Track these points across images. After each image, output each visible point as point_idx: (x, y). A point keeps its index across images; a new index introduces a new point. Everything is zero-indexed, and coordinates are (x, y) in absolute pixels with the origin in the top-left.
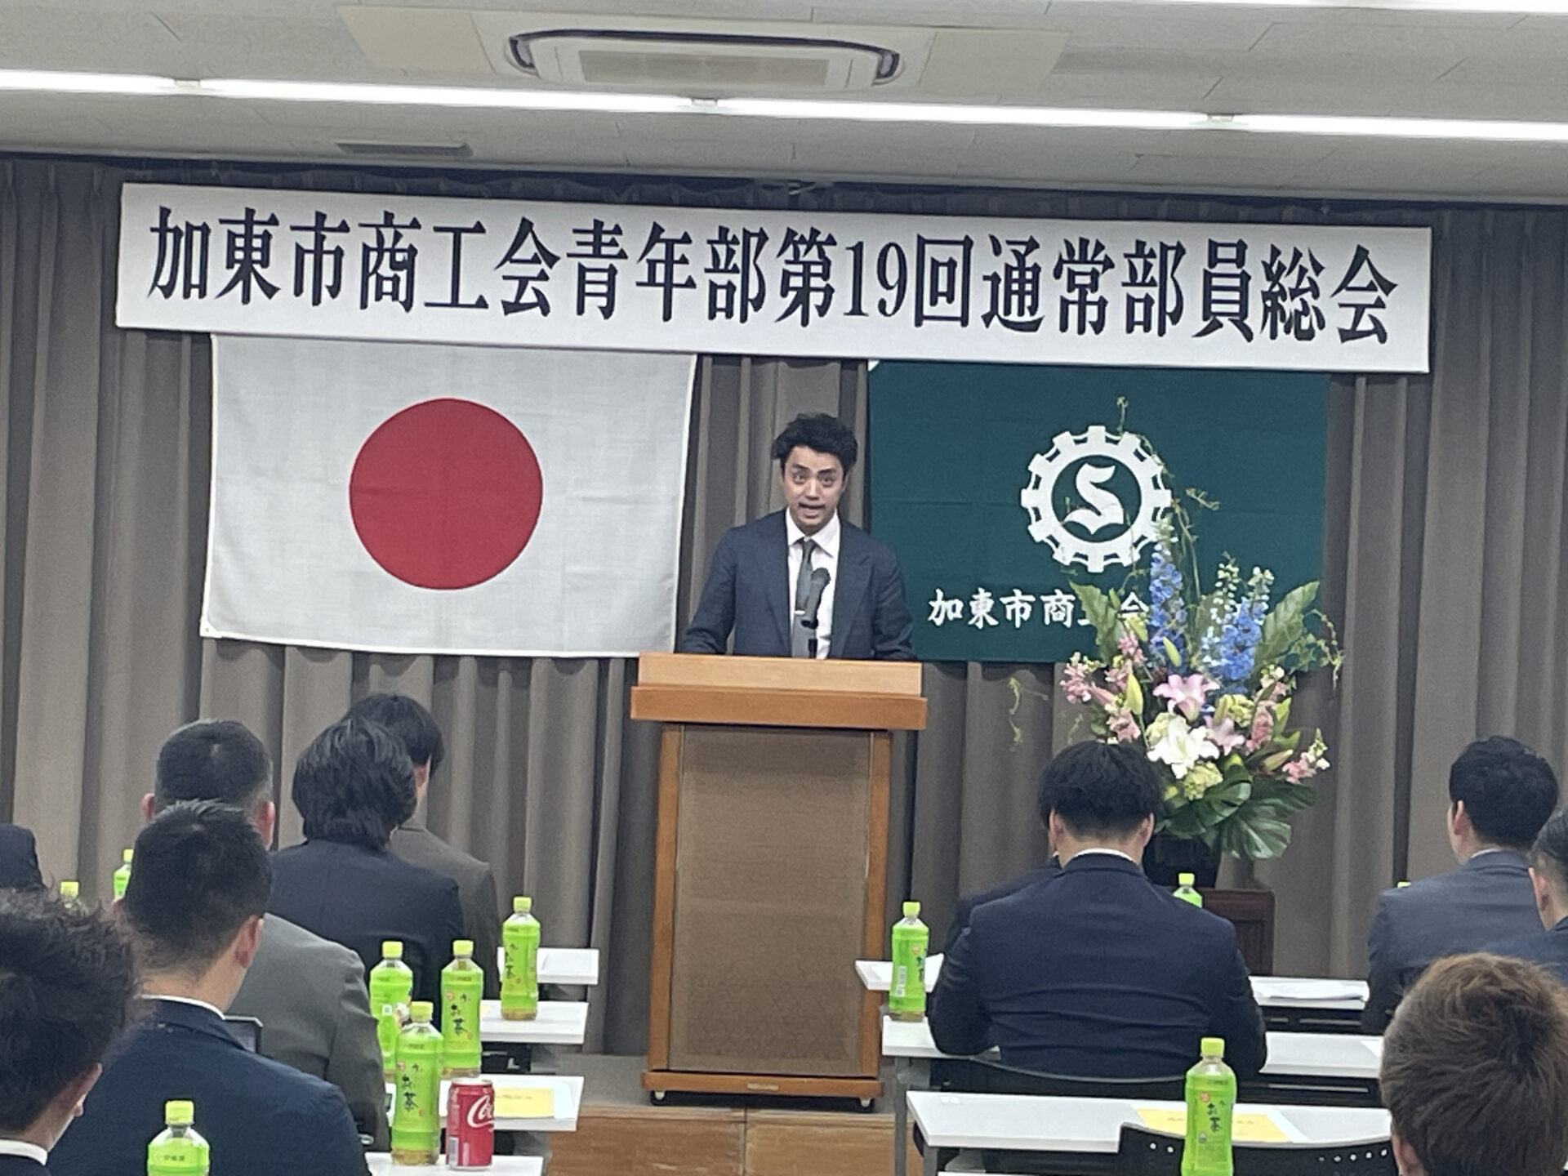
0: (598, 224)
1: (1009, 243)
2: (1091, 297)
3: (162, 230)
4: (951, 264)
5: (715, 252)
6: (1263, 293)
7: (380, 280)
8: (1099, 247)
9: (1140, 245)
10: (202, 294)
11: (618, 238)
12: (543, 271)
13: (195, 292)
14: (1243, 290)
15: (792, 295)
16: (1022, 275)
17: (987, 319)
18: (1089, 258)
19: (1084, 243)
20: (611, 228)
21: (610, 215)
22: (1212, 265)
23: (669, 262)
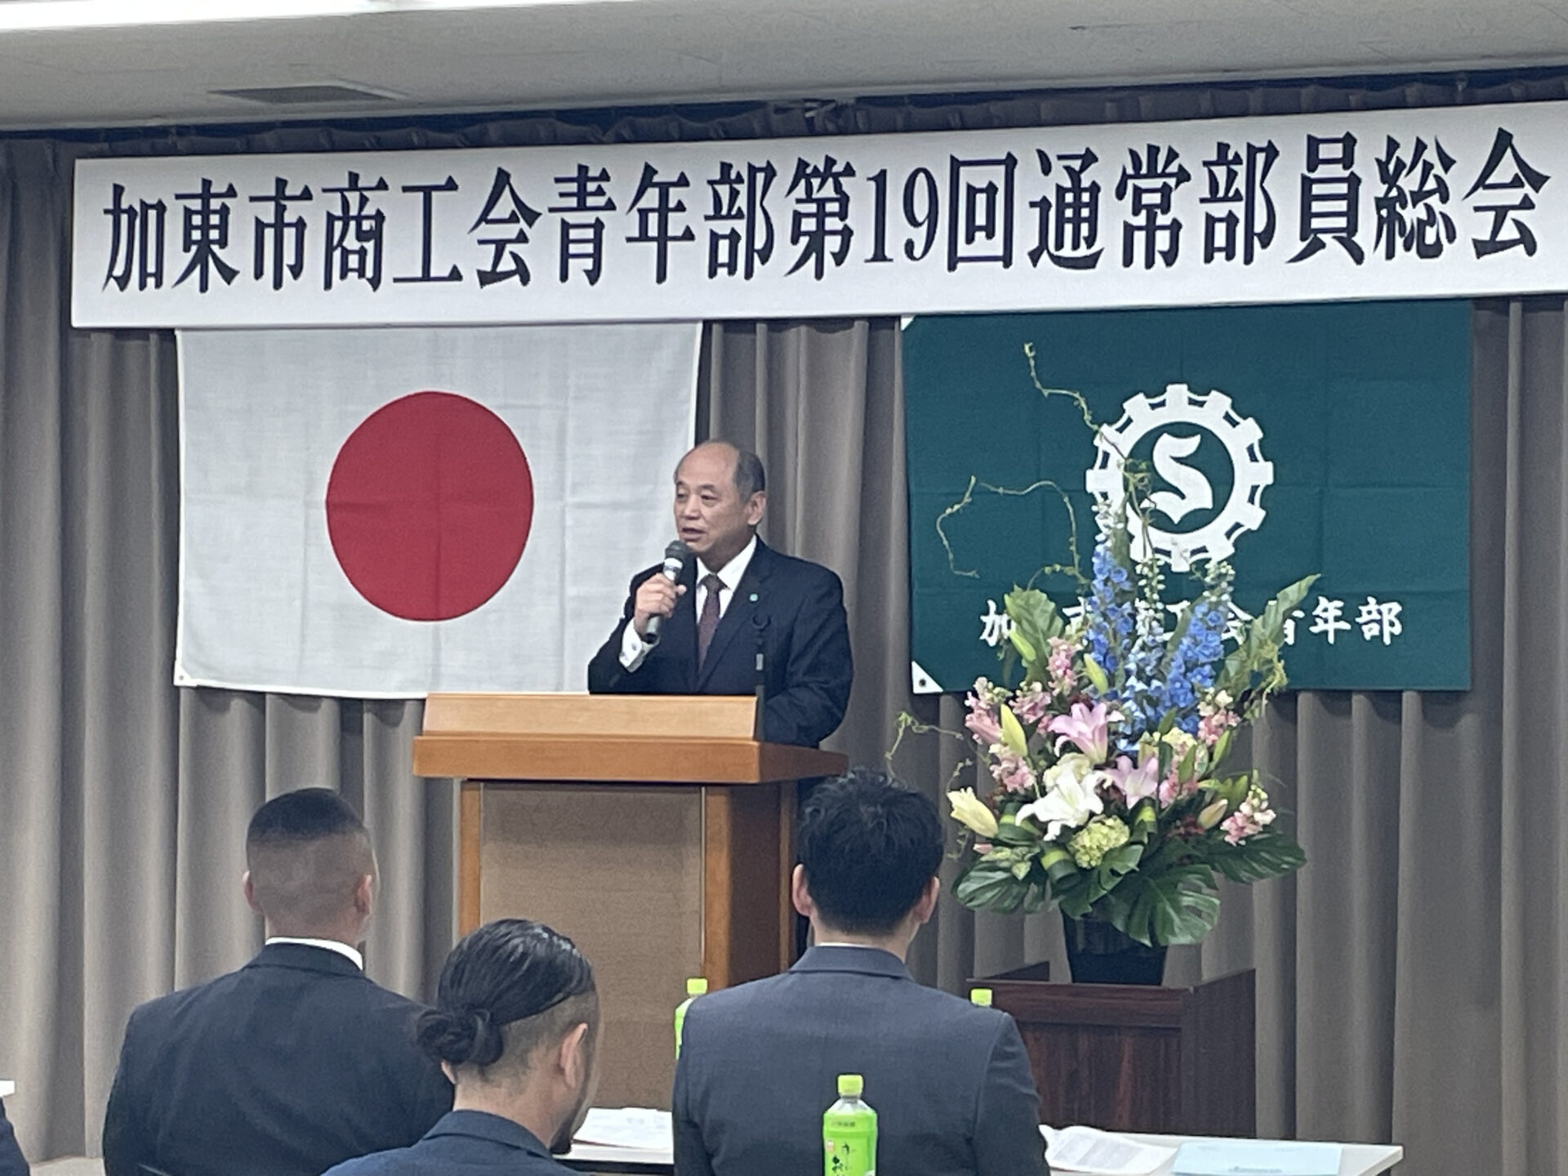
0: (583, 169)
1: (1060, 157)
2: (1162, 220)
3: (116, 212)
4: (991, 190)
5: (716, 195)
6: (1378, 200)
7: (346, 253)
8: (1172, 155)
9: (1223, 148)
10: (159, 284)
11: (604, 185)
12: (522, 232)
13: (151, 281)
14: (1352, 198)
15: (804, 241)
16: (1077, 197)
17: (1035, 256)
18: (1159, 170)
19: (1153, 151)
20: (597, 174)
21: (595, 158)
22: (1312, 167)
23: (663, 210)
